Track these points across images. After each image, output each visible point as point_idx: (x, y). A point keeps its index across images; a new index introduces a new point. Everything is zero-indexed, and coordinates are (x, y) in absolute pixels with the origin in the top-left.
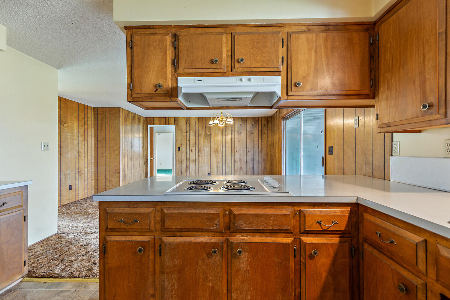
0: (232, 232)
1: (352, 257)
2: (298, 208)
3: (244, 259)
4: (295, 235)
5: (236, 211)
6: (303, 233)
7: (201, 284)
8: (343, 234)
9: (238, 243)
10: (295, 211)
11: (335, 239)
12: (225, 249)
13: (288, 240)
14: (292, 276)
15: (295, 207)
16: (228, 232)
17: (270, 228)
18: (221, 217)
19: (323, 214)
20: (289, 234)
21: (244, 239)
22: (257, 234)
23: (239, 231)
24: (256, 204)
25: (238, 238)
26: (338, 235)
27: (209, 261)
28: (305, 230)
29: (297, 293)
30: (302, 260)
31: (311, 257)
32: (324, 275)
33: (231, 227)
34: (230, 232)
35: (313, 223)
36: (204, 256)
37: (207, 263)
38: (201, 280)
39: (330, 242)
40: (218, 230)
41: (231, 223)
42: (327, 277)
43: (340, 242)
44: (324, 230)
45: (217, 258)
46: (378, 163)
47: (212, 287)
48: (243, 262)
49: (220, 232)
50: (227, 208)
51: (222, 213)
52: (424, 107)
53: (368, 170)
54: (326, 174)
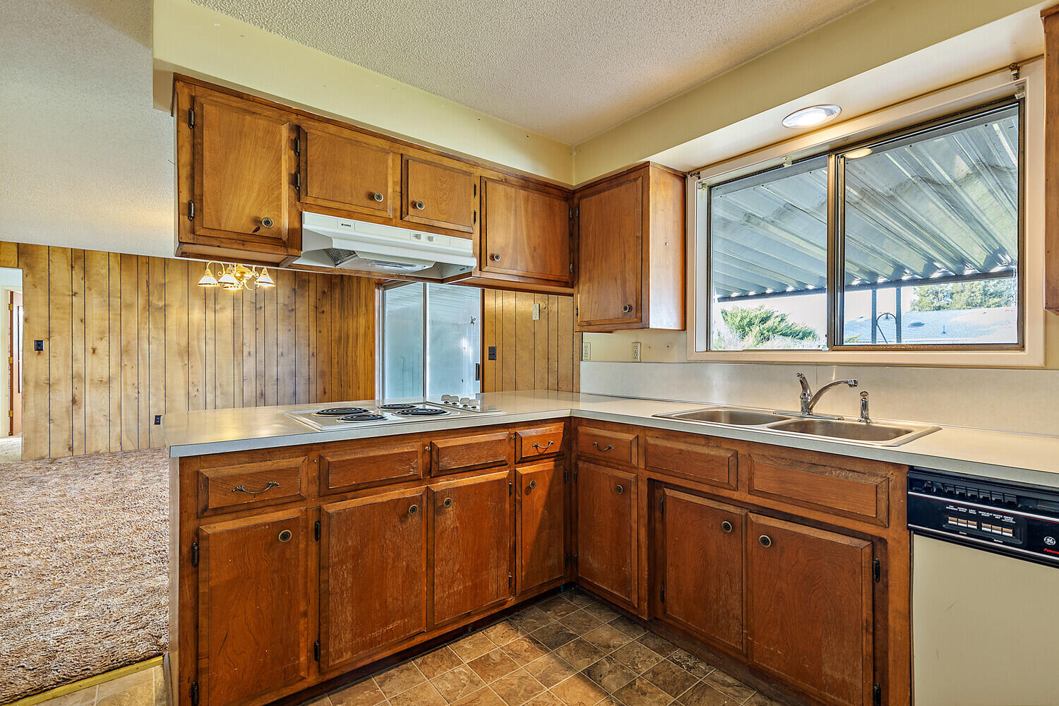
0: (434, 477)
1: (566, 482)
2: (512, 431)
3: (452, 513)
4: (510, 467)
5: (441, 443)
6: (519, 463)
7: (390, 567)
8: (558, 457)
9: (443, 491)
10: (510, 434)
11: (550, 465)
12: (424, 504)
13: (501, 474)
14: (507, 521)
15: (510, 430)
16: (429, 477)
17: (483, 461)
18: (419, 456)
19: (539, 434)
20: (504, 467)
21: (451, 484)
22: (467, 473)
23: (444, 473)
24: (465, 430)
25: (442, 484)
26: (552, 459)
27: (402, 527)
28: (522, 458)
29: (512, 544)
30: (518, 498)
31: (528, 490)
32: (541, 510)
33: (433, 469)
34: (431, 477)
35: (530, 447)
36: (396, 520)
37: (400, 531)
38: (390, 561)
39: (546, 469)
40: (415, 477)
41: (433, 463)
42: (543, 513)
43: (556, 466)
44: (541, 455)
45: (414, 520)
46: (564, 370)
47: (408, 566)
48: (450, 517)
49: (416, 480)
50: (427, 441)
51: (420, 450)
52: (625, 308)
53: (553, 381)
54: (483, 391)
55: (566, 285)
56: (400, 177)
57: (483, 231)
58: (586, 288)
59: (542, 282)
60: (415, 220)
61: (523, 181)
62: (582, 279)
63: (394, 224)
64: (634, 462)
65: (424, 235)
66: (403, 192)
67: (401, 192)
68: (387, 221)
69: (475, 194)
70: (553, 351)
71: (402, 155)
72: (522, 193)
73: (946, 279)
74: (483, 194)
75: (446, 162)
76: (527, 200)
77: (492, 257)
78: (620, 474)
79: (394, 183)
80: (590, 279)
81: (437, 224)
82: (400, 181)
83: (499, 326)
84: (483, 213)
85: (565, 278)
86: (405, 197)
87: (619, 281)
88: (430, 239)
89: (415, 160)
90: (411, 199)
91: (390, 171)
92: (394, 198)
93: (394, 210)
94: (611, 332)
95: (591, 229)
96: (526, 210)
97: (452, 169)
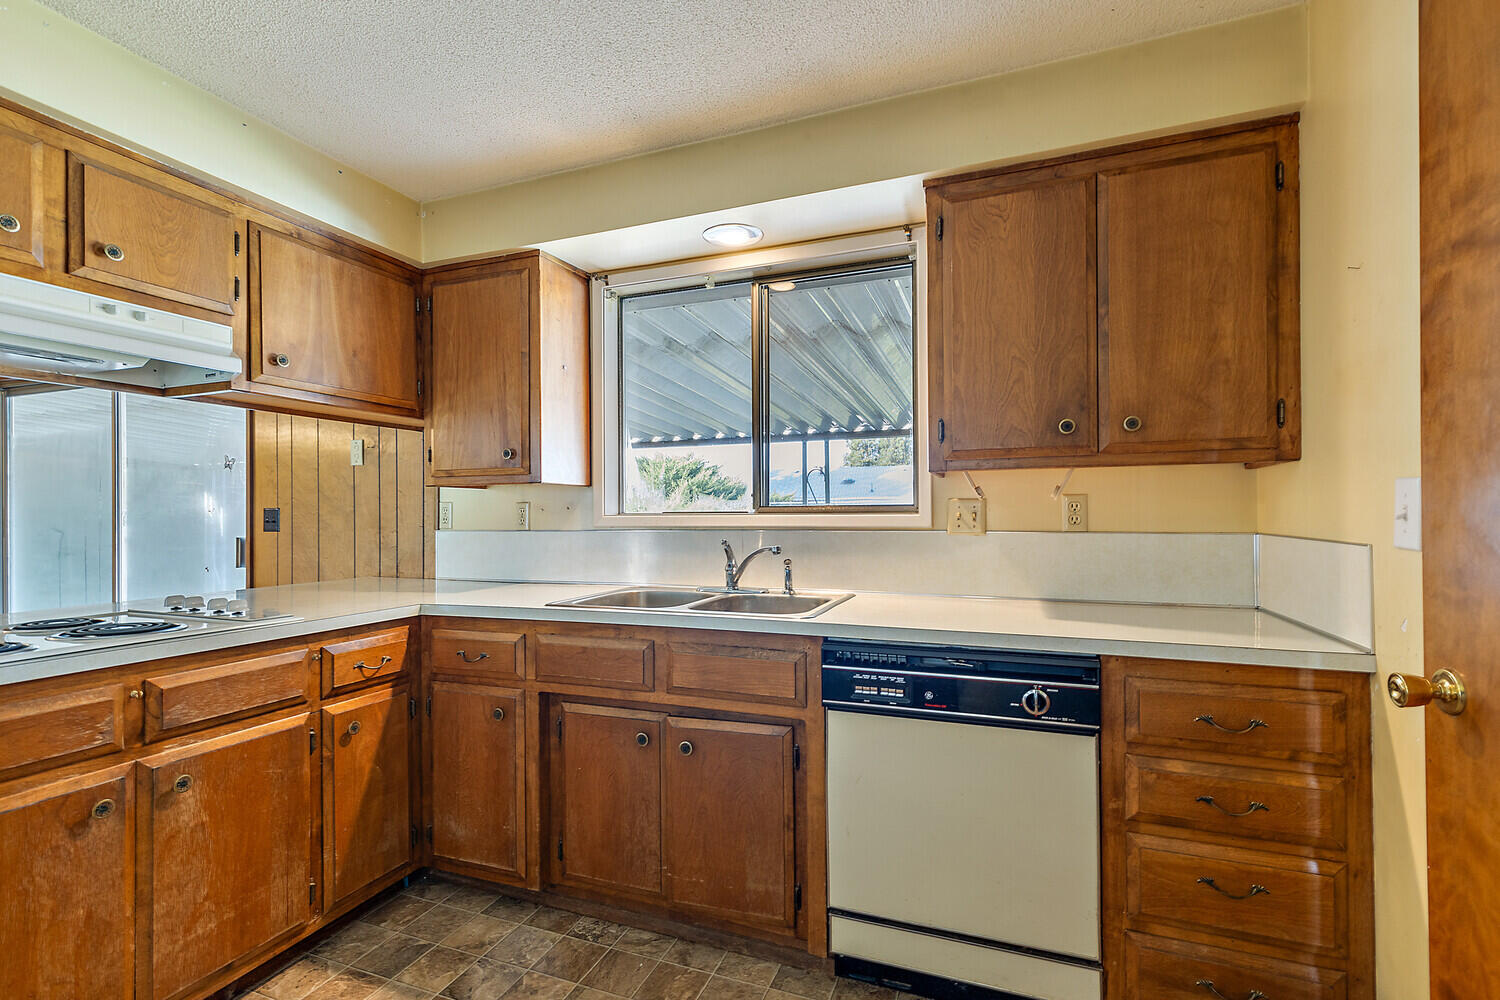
0: (151, 743)
1: (412, 717)
2: (316, 647)
3: (191, 801)
4: (311, 706)
5: (165, 681)
6: (329, 697)
7: (44, 926)
8: (398, 680)
9: (171, 765)
10: (311, 652)
11: (384, 694)
12: (129, 794)
13: (297, 719)
14: (307, 795)
15: (310, 645)
16: (139, 745)
17: (259, 702)
18: (117, 708)
19: (365, 647)
20: (299, 707)
21: (188, 750)
22: (223, 728)
23: (174, 733)
24: (222, 654)
25: (170, 753)
26: (390, 684)
27: (76, 846)
28: (334, 688)
29: (314, 830)
30: (326, 753)
31: (346, 738)
32: (368, 767)
33: (147, 728)
34: (145, 745)
35: (348, 671)
36: (60, 836)
37: (70, 853)
38: (45, 915)
39: (377, 701)
40: (106, 750)
41: (149, 719)
42: (373, 771)
43: (394, 695)
44: (369, 679)
45: (104, 829)
46: (409, 544)
47: (89, 916)
48: (189, 807)
49: (112, 753)
50: (135, 679)
51: (119, 699)
52: (506, 454)
53: (388, 562)
54: (252, 584)
55: (411, 413)
56: (62, 193)
57: (253, 315)
58: (445, 420)
59: (369, 406)
60: (101, 277)
61: (333, 243)
62: (438, 407)
63: (48, 278)
64: (520, 671)
65: (123, 308)
66: (71, 222)
67: (67, 221)
68: (32, 272)
69: (237, 249)
70: (389, 514)
71: (67, 152)
72: (330, 261)
73: (867, 433)
74: (254, 252)
75: (173, 183)
76: (339, 274)
77: (273, 360)
78: (500, 692)
79: (48, 201)
80: (451, 408)
81: (152, 290)
82: (62, 200)
83: (284, 473)
84: (254, 284)
85: (411, 403)
86: (74, 232)
87: (496, 414)
88: (137, 315)
89: (100, 167)
90: (90, 237)
91: (37, 178)
92: (48, 230)
93: (49, 252)
94: (485, 487)
95: (451, 333)
96: (338, 290)
97: (185, 199)
